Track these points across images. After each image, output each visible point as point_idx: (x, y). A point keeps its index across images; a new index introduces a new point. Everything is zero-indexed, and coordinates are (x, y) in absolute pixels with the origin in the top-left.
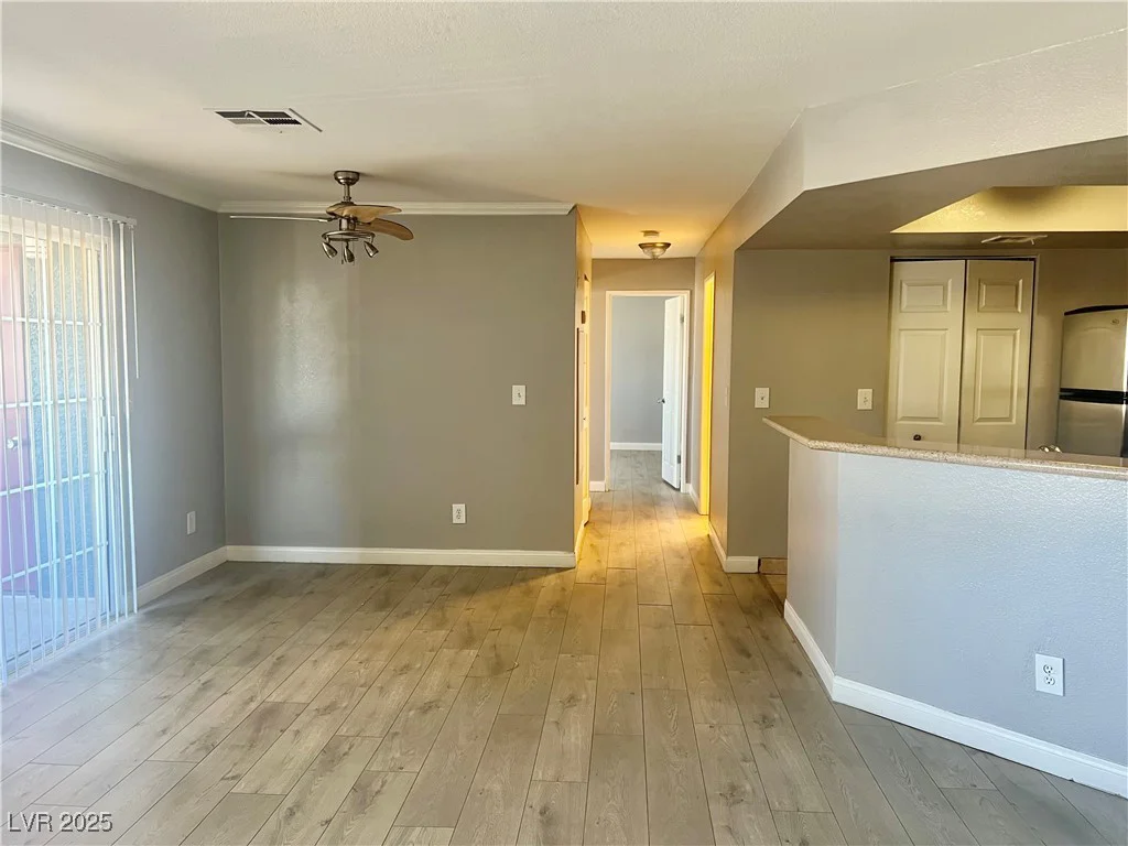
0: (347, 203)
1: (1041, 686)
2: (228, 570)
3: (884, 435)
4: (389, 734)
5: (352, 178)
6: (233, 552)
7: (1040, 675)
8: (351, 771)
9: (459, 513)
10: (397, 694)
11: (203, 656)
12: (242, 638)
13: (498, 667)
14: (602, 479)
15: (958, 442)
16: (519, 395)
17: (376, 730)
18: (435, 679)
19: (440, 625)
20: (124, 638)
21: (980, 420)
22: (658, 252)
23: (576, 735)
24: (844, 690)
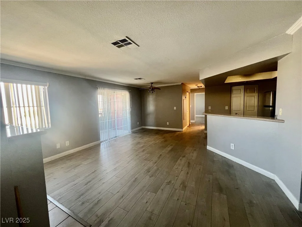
1: (231, 148)
2: (143, 129)
3: (230, 114)
4: (150, 146)
6: (144, 127)
7: (231, 146)
8: (144, 148)
9: (168, 123)
10: (153, 142)
11: (136, 137)
12: (140, 135)
13: (166, 141)
14: (194, 120)
15: (244, 115)
16: (175, 108)
17: (149, 145)
18: (158, 141)
19: (161, 136)
20: (129, 135)
21: (248, 111)
22: (200, 88)
23: (169, 149)
24: (209, 148)
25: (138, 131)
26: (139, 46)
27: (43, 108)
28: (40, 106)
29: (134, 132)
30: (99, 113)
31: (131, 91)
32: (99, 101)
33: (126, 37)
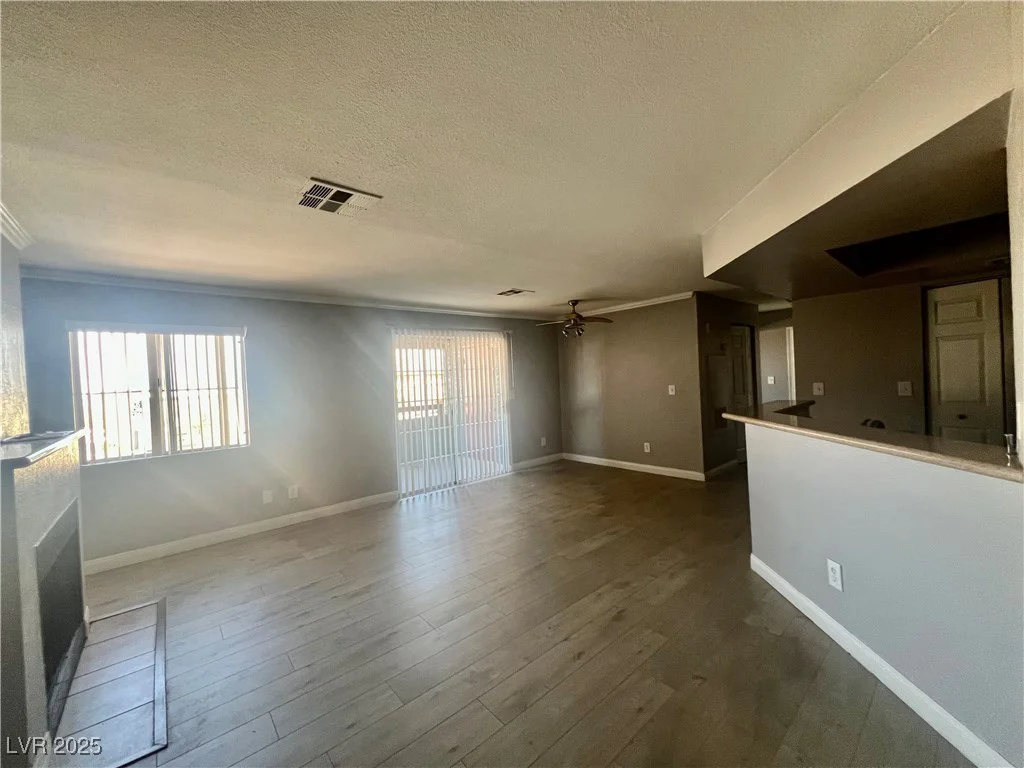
0: (574, 312)
1: (831, 582)
2: (562, 461)
5: (575, 303)
6: (565, 456)
7: (830, 573)
16: (672, 390)
24: (756, 563)
25: (537, 469)
26: (380, 197)
27: (231, 393)
28: (225, 388)
29: (519, 473)
30: (400, 405)
31: (511, 332)
32: (398, 369)
33: (313, 179)
